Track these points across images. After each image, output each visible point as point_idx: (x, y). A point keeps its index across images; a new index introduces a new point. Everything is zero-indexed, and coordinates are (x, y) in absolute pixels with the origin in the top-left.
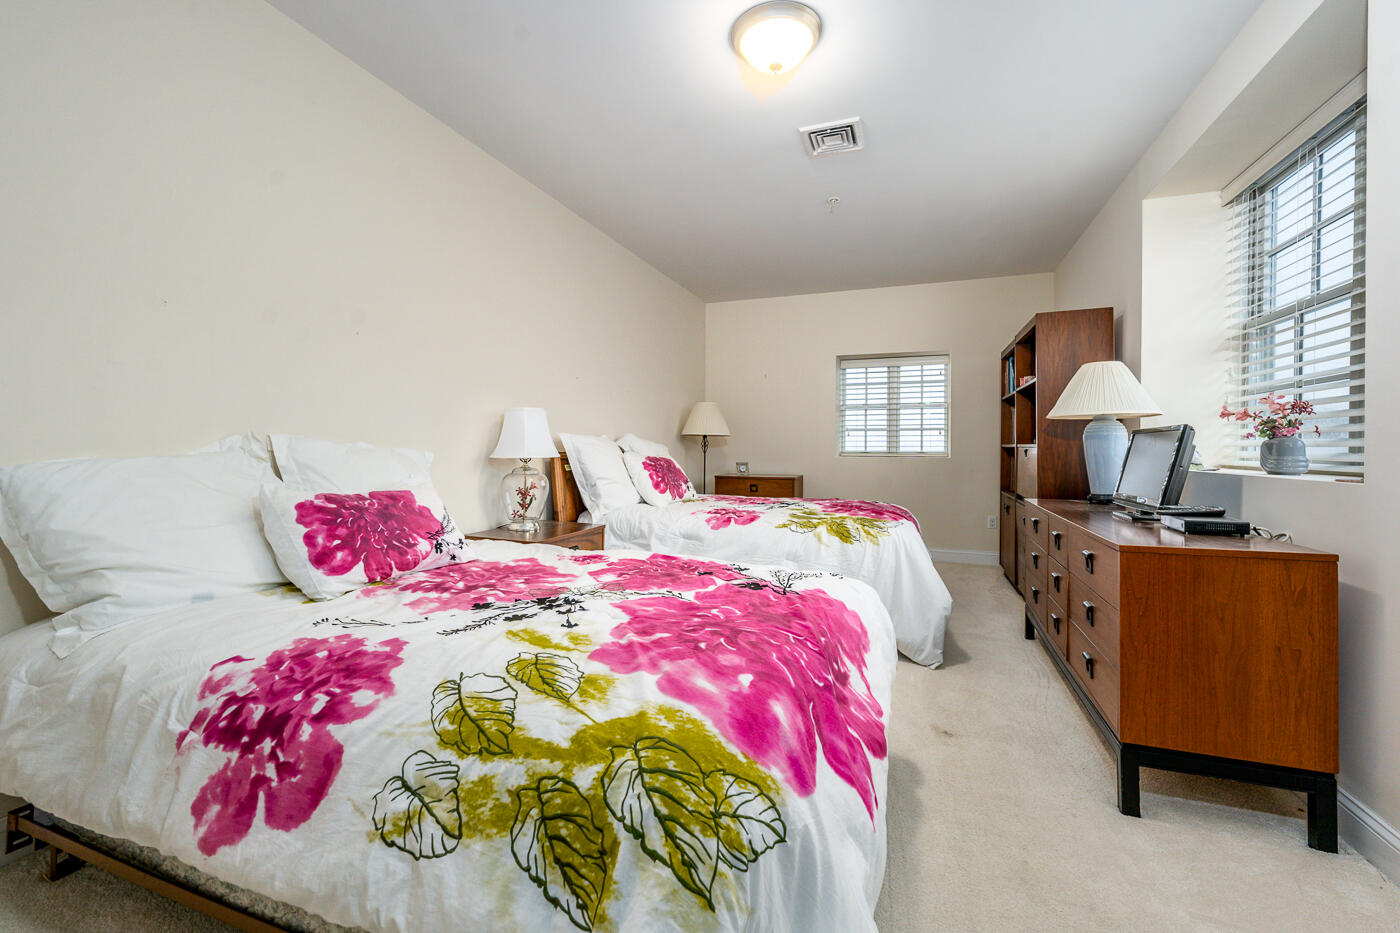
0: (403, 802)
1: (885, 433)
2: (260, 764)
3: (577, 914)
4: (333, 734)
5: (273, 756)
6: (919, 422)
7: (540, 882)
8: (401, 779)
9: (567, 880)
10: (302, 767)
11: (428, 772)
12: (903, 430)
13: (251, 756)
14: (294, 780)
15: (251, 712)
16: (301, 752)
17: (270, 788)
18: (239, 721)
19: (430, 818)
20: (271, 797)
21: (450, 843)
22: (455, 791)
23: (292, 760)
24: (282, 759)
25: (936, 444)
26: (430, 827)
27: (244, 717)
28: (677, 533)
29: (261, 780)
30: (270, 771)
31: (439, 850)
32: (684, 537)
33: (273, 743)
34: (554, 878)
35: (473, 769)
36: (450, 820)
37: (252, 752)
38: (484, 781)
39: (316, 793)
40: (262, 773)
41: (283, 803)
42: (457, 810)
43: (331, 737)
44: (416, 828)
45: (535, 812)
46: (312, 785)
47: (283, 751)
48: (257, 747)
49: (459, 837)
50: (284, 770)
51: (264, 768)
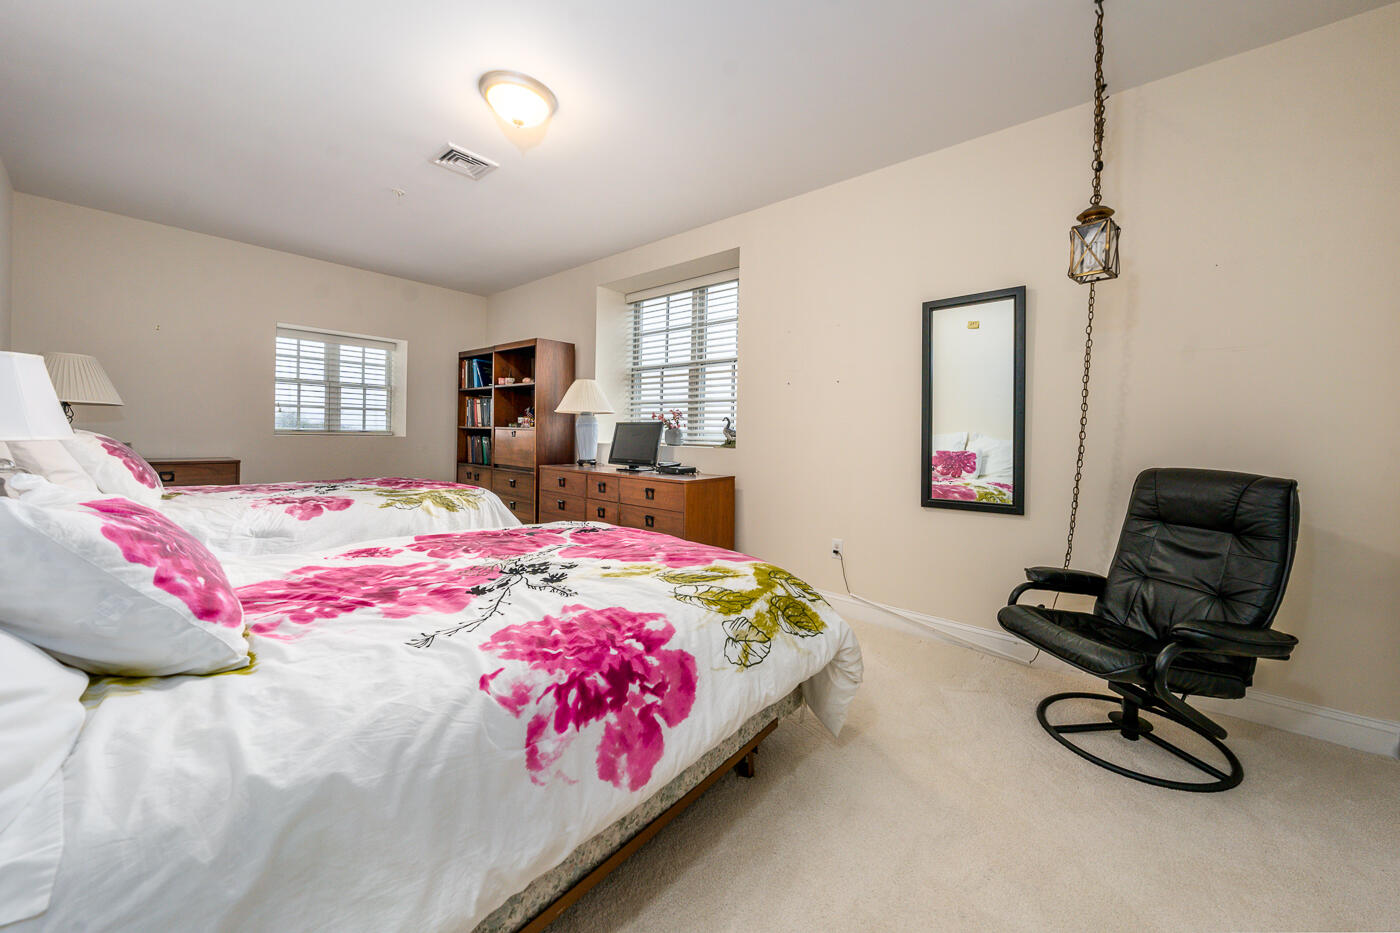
0: (739, 647)
1: (323, 411)
2: (636, 701)
3: (810, 633)
4: (669, 649)
5: (644, 689)
6: (361, 402)
7: (796, 634)
8: (729, 638)
9: (800, 627)
10: (667, 680)
11: (736, 627)
12: (343, 408)
13: (627, 704)
14: (668, 690)
15: (595, 682)
16: (662, 672)
17: (658, 706)
18: (593, 693)
19: (754, 643)
20: (663, 711)
21: (768, 644)
22: (752, 626)
23: (660, 680)
24: (651, 686)
25: (377, 423)
26: (756, 646)
27: (593, 689)
28: (248, 533)
29: (646, 711)
30: (650, 699)
31: (767, 650)
32: (257, 536)
33: (638, 682)
34: (797, 630)
35: (749, 613)
36: (760, 637)
37: (626, 700)
38: (758, 614)
39: (688, 685)
40: (644, 705)
41: (671, 708)
42: (759, 631)
43: (671, 652)
44: (751, 652)
45: (780, 613)
46: (680, 685)
47: (648, 681)
48: (627, 694)
49: (769, 639)
50: (658, 691)
51: (644, 701)
